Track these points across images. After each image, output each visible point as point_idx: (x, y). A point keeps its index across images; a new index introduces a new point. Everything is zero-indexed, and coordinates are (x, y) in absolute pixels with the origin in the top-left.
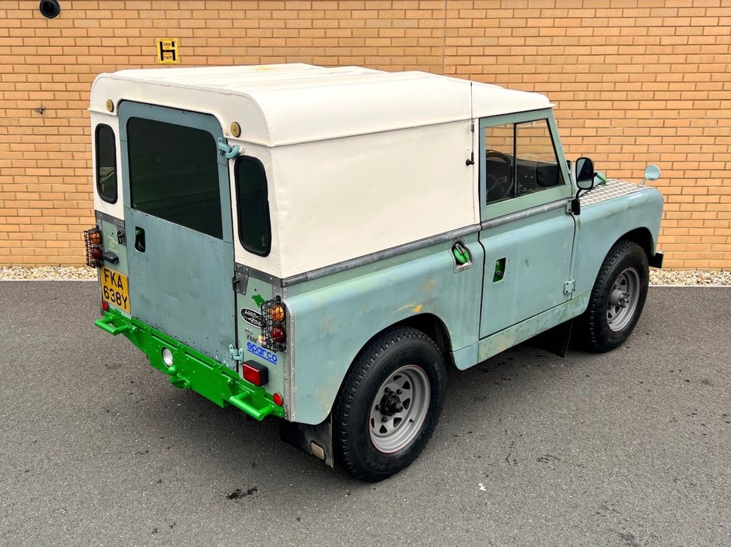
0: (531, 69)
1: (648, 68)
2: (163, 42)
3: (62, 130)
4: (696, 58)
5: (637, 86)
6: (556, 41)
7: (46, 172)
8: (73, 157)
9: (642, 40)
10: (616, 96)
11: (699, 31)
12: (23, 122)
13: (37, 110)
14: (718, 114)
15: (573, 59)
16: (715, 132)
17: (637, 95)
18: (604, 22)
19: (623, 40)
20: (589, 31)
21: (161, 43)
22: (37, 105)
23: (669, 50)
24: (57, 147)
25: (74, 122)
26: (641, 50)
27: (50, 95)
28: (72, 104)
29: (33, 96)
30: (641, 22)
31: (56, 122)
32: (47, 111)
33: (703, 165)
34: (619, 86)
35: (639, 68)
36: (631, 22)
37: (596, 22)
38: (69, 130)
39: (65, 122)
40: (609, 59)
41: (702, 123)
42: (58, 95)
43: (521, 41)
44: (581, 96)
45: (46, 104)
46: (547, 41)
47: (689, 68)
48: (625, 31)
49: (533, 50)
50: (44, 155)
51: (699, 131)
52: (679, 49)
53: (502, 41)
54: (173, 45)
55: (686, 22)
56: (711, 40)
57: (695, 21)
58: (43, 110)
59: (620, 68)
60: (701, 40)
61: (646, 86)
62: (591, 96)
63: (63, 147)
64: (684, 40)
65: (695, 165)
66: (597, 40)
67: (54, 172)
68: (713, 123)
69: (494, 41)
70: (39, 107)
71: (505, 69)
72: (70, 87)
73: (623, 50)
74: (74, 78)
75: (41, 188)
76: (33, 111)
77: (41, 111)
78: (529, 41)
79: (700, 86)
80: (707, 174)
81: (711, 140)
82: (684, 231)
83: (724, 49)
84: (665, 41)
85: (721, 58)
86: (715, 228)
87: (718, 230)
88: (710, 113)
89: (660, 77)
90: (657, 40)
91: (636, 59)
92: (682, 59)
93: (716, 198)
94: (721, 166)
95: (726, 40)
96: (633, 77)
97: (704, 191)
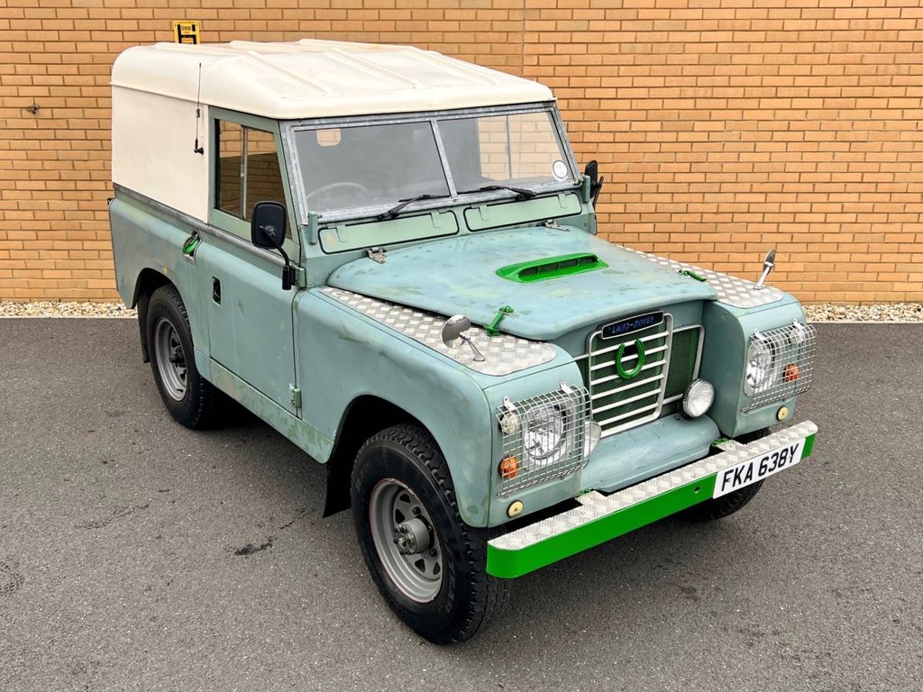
0: (629, 59)
1: (769, 59)
2: (182, 25)
3: (60, 134)
4: (826, 47)
5: (757, 81)
6: (659, 26)
7: (41, 185)
8: (73, 166)
9: (762, 24)
10: (731, 92)
11: (829, 13)
12: (12, 124)
13: (28, 109)
14: (853, 114)
15: (679, 48)
16: (850, 136)
17: (757, 92)
19: (738, 24)
20: (698, 14)
21: (179, 26)
22: (28, 103)
23: (793, 36)
24: (53, 155)
25: (73, 123)
26: (761, 36)
27: (44, 91)
28: (71, 102)
29: (23, 91)
30: (759, 2)
31: (52, 124)
32: (40, 110)
33: (836, 177)
34: (734, 81)
35: (758, 59)
38: (68, 134)
39: (63, 124)
40: (722, 48)
41: (834, 125)
42: (54, 91)
43: (616, 25)
44: (690, 92)
45: (39, 102)
46: (648, 25)
47: (819, 58)
48: (741, 12)
49: (630, 37)
50: (38, 164)
51: (830, 136)
52: (807, 35)
53: (594, 25)
54: (194, 30)
56: (844, 24)
57: (824, 2)
58: (35, 108)
59: (736, 59)
60: (831, 24)
61: (767, 81)
62: (701, 92)
63: (62, 155)
64: (811, 25)
65: (827, 177)
66: (708, 25)
67: (51, 185)
68: (847, 125)
69: (583, 26)
70: (31, 105)
71: (597, 59)
72: (69, 80)
73: (739, 37)
74: (73, 69)
75: (36, 205)
76: (24, 111)
77: (34, 110)
78: (626, 25)
79: (831, 81)
80: (840, 187)
81: (845, 146)
82: (815, 257)
83: (859, 36)
84: (789, 25)
85: (856, 47)
86: (851, 253)
87: (856, 255)
88: (844, 114)
89: (783, 70)
90: (778, 25)
91: (754, 47)
92: (809, 47)
93: (852, 218)
94: (857, 177)
95: (862, 25)
96: (751, 70)
97: (838, 208)
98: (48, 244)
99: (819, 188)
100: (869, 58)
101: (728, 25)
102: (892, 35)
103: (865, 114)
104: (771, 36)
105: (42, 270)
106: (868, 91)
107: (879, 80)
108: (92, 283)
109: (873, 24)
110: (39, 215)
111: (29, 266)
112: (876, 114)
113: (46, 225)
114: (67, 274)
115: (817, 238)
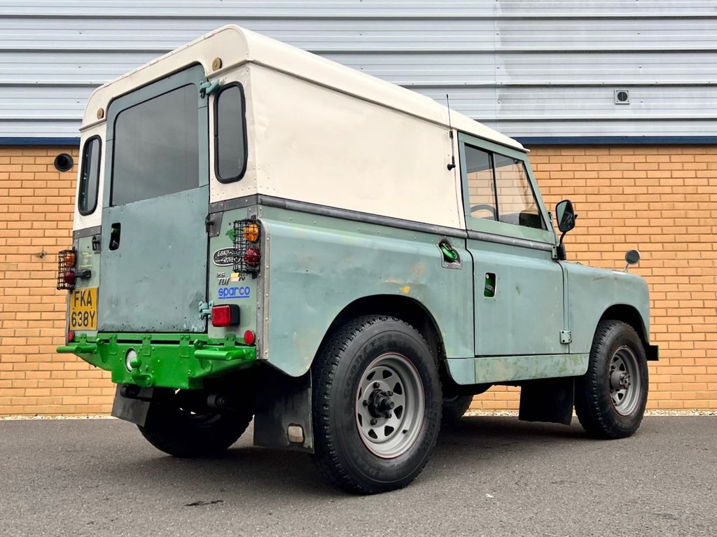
1: (616, 214)
4: (658, 206)
5: (609, 230)
7: (37, 316)
9: (607, 190)
10: (590, 239)
11: (656, 182)
12: (22, 266)
13: (37, 255)
14: (687, 255)
16: (688, 272)
17: (610, 239)
18: (570, 175)
19: (589, 190)
20: (558, 183)
22: (38, 250)
23: (632, 198)
24: (51, 291)
26: (607, 198)
27: (52, 241)
29: (36, 241)
30: (603, 174)
32: (47, 256)
33: (683, 304)
34: (592, 231)
35: (607, 214)
36: (594, 175)
37: (562, 175)
40: (579, 206)
41: (674, 263)
42: (60, 241)
45: (47, 250)
47: (653, 214)
48: (590, 182)
50: (37, 299)
51: (672, 272)
52: (642, 198)
55: (643, 174)
56: (668, 190)
57: (650, 174)
60: (660, 190)
61: (617, 230)
64: (644, 190)
65: (675, 304)
67: (45, 315)
68: (684, 263)
70: (40, 252)
73: (591, 198)
75: (30, 332)
76: (34, 256)
77: (42, 255)
79: (666, 230)
80: (688, 312)
81: (686, 280)
82: (677, 370)
83: (680, 197)
84: (627, 190)
85: (681, 205)
86: (707, 366)
87: (710, 368)
88: (680, 255)
89: (628, 222)
90: (620, 190)
91: (604, 206)
92: (645, 206)
93: (701, 336)
94: (700, 304)
95: (681, 190)
96: (603, 222)
97: (688, 328)
98: (35, 366)
99: (671, 312)
100: (691, 214)
101: (582, 190)
102: (706, 198)
103: (696, 255)
104: (615, 198)
105: (25, 388)
106: (695, 238)
107: (702, 230)
108: (67, 400)
109: (690, 190)
110: (31, 341)
111: (15, 385)
112: (705, 255)
113: (35, 349)
114: (46, 392)
115: (677, 353)
